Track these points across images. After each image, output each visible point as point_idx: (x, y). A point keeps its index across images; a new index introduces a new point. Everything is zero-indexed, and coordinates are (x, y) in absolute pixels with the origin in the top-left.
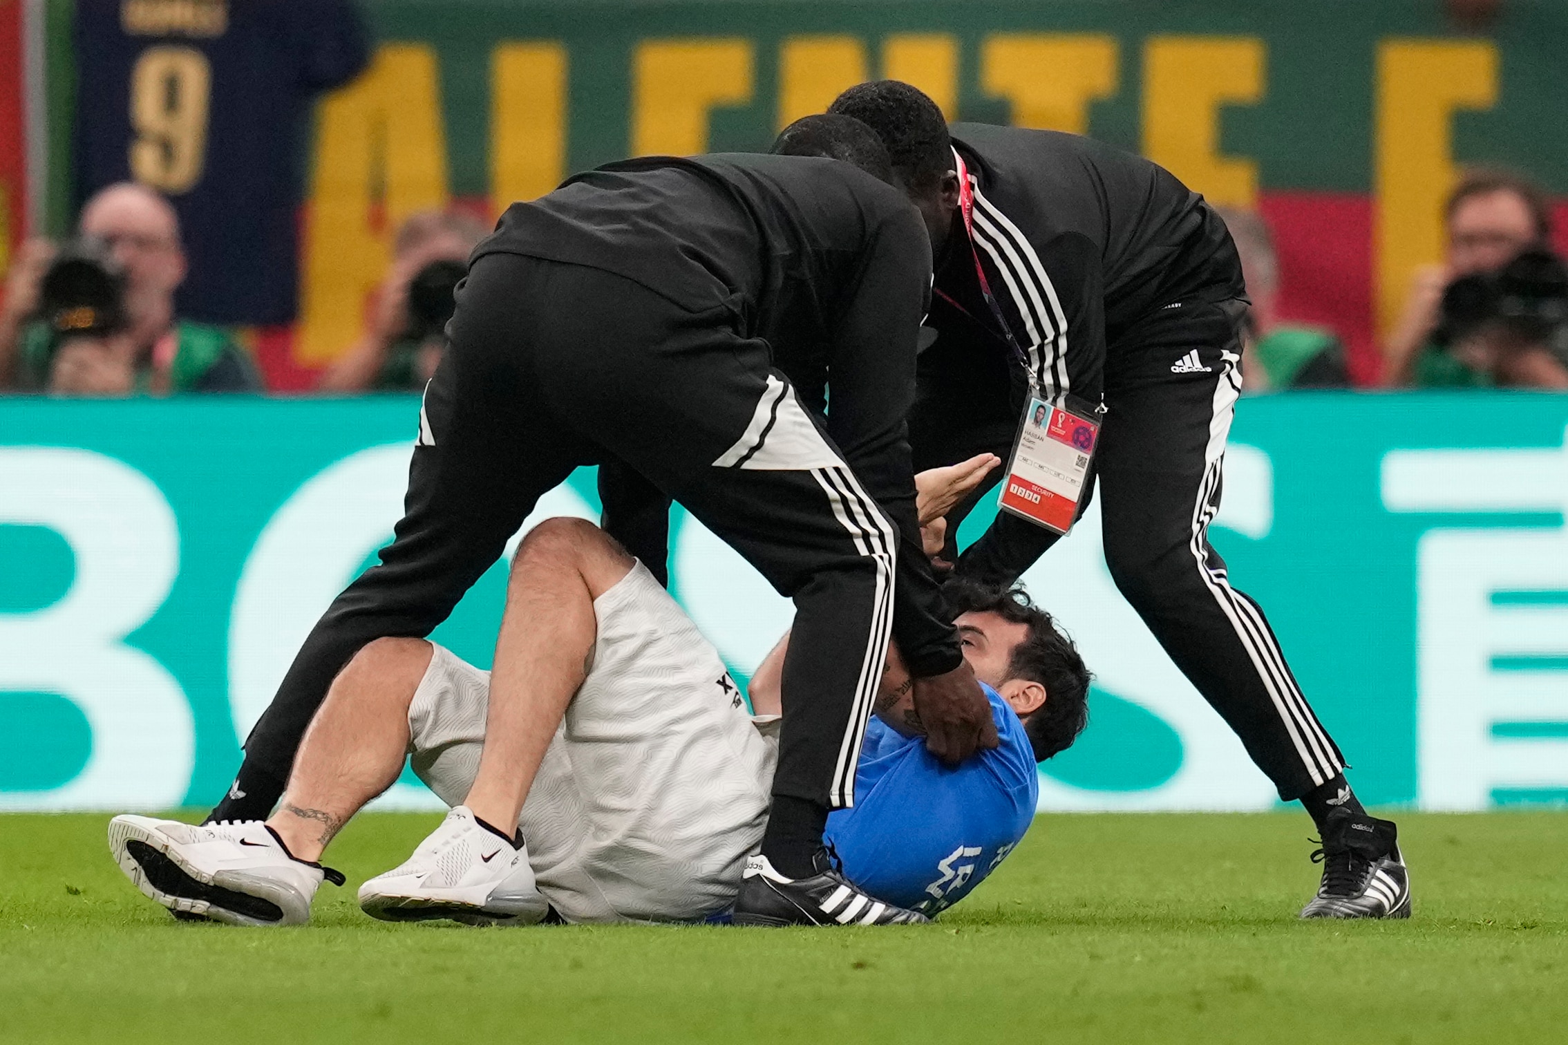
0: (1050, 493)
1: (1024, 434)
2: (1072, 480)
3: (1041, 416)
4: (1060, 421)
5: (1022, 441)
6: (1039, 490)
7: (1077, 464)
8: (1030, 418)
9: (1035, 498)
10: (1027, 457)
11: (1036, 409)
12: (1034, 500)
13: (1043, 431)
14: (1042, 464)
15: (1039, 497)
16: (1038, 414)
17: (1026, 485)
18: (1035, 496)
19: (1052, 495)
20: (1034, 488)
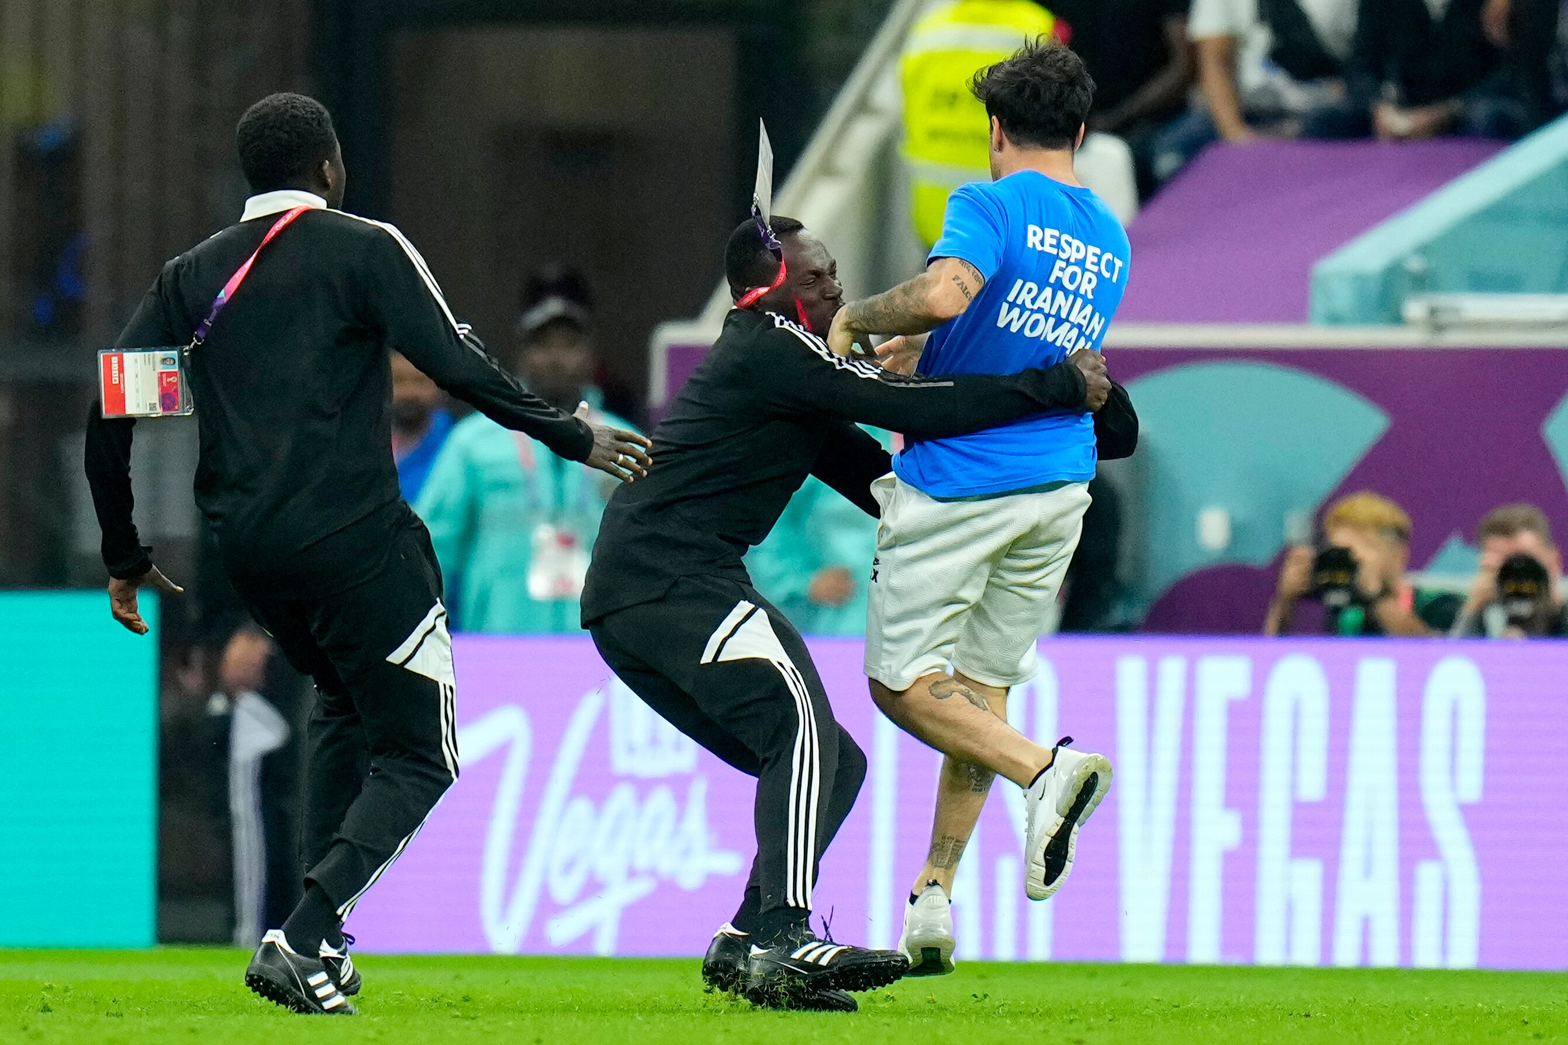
0: (123, 390)
1: (151, 353)
2: (138, 404)
3: (168, 363)
4: (171, 379)
5: (147, 353)
6: (121, 380)
7: (150, 404)
8: (164, 355)
9: (115, 380)
10: (138, 361)
11: (170, 357)
12: (113, 379)
13: (160, 368)
14: (139, 375)
15: (117, 382)
16: (169, 359)
17: (121, 370)
18: (117, 379)
19: (123, 392)
20: (121, 375)
